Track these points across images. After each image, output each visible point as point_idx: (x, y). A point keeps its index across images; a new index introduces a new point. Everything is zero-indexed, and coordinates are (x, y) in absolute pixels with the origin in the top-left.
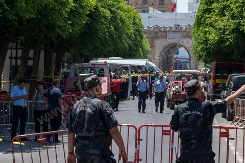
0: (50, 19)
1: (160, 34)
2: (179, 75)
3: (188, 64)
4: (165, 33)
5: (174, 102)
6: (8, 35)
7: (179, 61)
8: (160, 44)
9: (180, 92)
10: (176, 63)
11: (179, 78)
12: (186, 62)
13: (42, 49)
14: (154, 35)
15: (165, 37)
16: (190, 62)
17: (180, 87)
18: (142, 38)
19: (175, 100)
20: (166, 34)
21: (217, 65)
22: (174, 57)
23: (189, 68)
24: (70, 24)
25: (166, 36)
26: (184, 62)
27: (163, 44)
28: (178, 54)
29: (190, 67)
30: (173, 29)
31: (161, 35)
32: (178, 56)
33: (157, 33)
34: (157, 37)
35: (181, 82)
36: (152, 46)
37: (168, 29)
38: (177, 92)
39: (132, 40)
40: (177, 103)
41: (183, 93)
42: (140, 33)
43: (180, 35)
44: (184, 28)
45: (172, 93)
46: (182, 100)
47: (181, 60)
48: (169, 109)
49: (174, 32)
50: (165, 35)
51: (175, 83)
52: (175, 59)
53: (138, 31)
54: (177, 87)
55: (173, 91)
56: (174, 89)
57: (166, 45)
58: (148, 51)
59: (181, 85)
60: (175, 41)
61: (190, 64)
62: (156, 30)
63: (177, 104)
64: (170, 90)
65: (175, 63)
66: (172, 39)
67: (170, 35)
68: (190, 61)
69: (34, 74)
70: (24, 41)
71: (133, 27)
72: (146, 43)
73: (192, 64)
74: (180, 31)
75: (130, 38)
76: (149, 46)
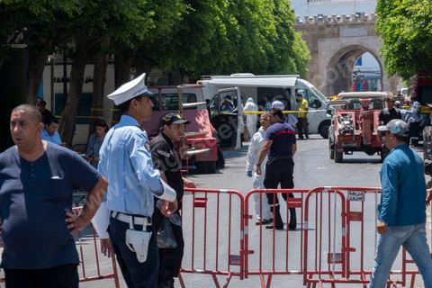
0: (115, 8)
1: (327, 30)
2: (348, 101)
3: (379, 81)
4: (336, 29)
5: (341, 150)
6: (43, 41)
7: (363, 76)
8: (329, 48)
9: (352, 132)
10: (358, 80)
11: (350, 107)
12: (376, 79)
13: (110, 63)
14: (315, 32)
15: (336, 35)
16: (381, 78)
17: (351, 122)
18: (291, 38)
19: (343, 145)
20: (339, 30)
21: (420, 81)
22: (354, 70)
23: (380, 88)
24: (152, 17)
25: (339, 34)
26: (372, 79)
27: (333, 49)
28: (360, 64)
29: (382, 86)
30: (351, 20)
31: (329, 32)
32: (361, 68)
33: (322, 28)
34: (322, 36)
35: (353, 113)
36: (314, 52)
37: (341, 20)
38: (345, 132)
39: (273, 43)
40: (346, 150)
41: (357, 133)
42: (288, 30)
43: (362, 31)
44: (370, 18)
45: (337, 134)
46: (355, 145)
47: (366, 75)
48: (333, 161)
49: (353, 25)
50: (336, 32)
51: (343, 115)
52: (355, 73)
53: (284, 25)
54: (346, 122)
55: (340, 131)
56: (340, 126)
57: (339, 48)
58: (306, 61)
59: (353, 119)
60: (355, 41)
61: (381, 81)
62: (320, 24)
63: (347, 153)
64: (335, 129)
65: (355, 81)
66: (349, 39)
67: (345, 31)
68: (382, 76)
69: (97, 107)
70: (74, 50)
71: (276, 19)
72: (301, 46)
73: (386, 81)
74: (362, 24)
75: (269, 38)
76: (308, 52)
